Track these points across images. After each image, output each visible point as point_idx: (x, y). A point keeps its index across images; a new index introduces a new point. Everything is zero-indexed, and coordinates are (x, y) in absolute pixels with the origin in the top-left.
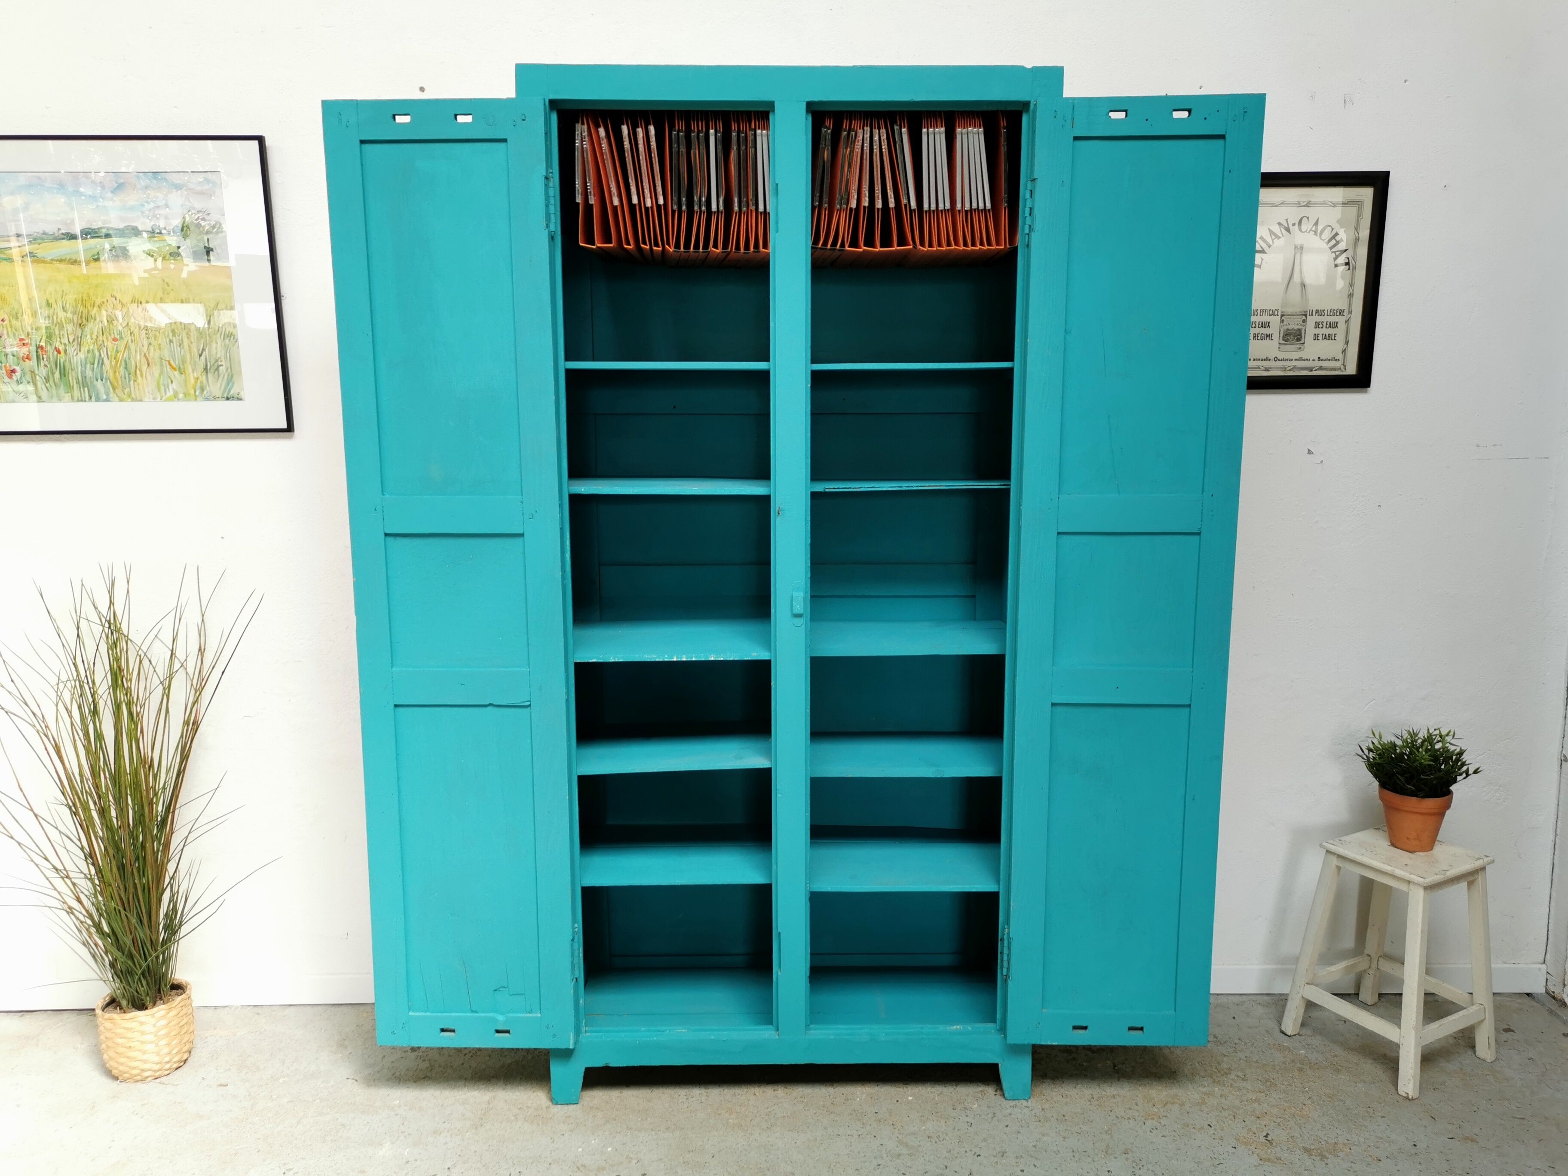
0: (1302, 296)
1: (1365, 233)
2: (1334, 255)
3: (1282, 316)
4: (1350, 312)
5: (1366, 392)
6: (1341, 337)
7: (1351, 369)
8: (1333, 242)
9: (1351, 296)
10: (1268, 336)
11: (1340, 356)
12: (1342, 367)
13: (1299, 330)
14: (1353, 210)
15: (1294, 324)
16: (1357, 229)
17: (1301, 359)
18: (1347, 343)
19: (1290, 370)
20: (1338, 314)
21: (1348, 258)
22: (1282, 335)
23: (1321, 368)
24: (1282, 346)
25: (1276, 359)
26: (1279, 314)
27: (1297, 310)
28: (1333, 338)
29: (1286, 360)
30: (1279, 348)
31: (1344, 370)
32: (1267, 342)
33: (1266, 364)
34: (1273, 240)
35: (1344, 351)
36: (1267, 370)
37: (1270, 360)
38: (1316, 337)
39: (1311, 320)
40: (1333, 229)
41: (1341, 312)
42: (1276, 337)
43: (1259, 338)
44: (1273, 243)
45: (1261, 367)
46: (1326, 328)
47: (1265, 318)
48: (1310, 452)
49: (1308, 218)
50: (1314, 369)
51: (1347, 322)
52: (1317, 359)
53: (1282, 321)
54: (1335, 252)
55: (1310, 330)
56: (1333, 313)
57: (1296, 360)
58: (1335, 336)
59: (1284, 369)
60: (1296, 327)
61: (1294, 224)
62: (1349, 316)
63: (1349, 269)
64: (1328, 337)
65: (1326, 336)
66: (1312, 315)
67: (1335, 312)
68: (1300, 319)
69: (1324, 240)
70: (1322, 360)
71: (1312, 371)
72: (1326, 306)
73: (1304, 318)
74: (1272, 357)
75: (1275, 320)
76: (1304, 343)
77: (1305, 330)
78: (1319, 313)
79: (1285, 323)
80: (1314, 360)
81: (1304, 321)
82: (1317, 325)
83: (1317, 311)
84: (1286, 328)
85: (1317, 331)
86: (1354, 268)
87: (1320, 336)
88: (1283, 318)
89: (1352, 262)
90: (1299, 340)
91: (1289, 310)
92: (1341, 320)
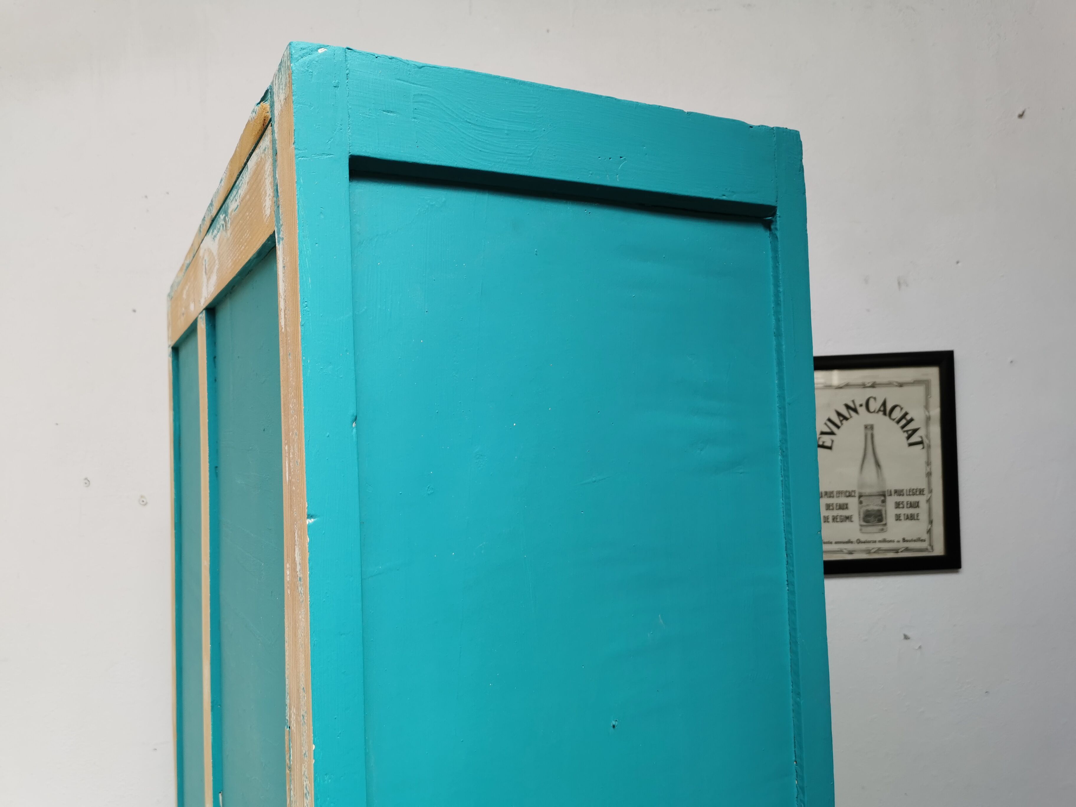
0: (878, 477)
1: (936, 412)
2: (906, 435)
3: (860, 496)
4: (931, 491)
5: (957, 572)
6: (924, 517)
7: (939, 549)
8: (904, 422)
9: (929, 474)
10: (848, 518)
11: (925, 536)
12: (929, 548)
13: (880, 511)
14: (920, 390)
15: (874, 505)
16: (927, 407)
17: (884, 541)
18: (931, 522)
19: (874, 552)
20: (918, 493)
21: (921, 437)
22: (862, 516)
23: (907, 549)
24: (864, 529)
25: (859, 542)
26: (857, 495)
27: (875, 490)
28: (916, 518)
29: (869, 542)
30: (861, 530)
31: (931, 550)
32: (847, 524)
33: (849, 547)
34: (841, 421)
35: (929, 531)
36: (850, 553)
37: (852, 542)
38: (898, 518)
39: (891, 501)
40: (902, 409)
41: (921, 492)
42: (856, 518)
43: (838, 520)
44: (842, 424)
45: (845, 551)
46: (907, 508)
47: (842, 500)
48: (906, 637)
49: (875, 399)
50: (900, 551)
51: (929, 501)
52: (901, 540)
53: (861, 502)
54: (907, 431)
55: (891, 511)
56: (913, 492)
57: (880, 542)
58: (917, 516)
59: (868, 552)
60: (876, 508)
61: (861, 405)
62: (929, 495)
63: (923, 448)
64: (911, 517)
65: (907, 516)
66: (891, 495)
67: (915, 491)
68: (878, 500)
69: (894, 420)
70: (907, 541)
71: (897, 552)
72: (905, 485)
73: (883, 498)
74: (854, 539)
75: (853, 502)
76: (885, 524)
77: (886, 511)
78: (899, 493)
79: (864, 504)
80: (898, 542)
81: (884, 501)
82: (898, 505)
83: (896, 492)
84: (865, 509)
85: (899, 511)
86: (929, 447)
87: (902, 518)
88: (862, 499)
89: (926, 441)
90: (880, 520)
91: (867, 491)
92: (922, 500)
